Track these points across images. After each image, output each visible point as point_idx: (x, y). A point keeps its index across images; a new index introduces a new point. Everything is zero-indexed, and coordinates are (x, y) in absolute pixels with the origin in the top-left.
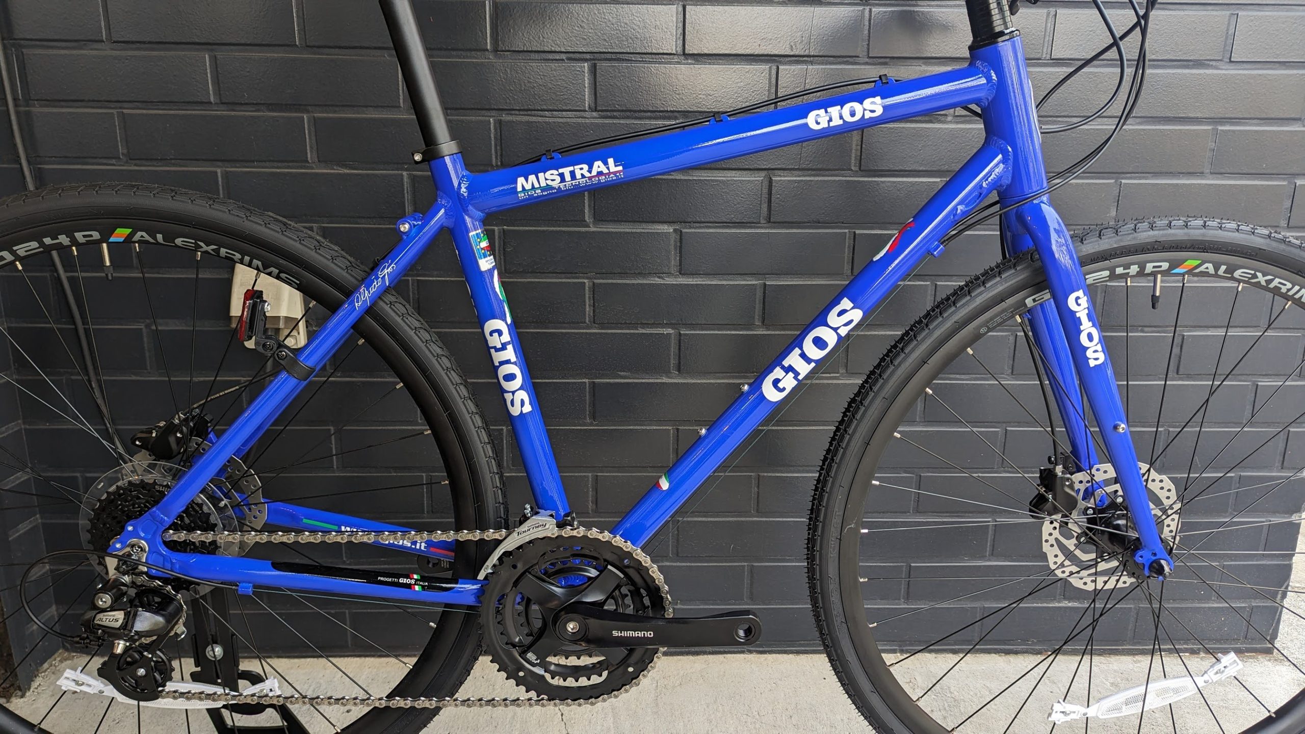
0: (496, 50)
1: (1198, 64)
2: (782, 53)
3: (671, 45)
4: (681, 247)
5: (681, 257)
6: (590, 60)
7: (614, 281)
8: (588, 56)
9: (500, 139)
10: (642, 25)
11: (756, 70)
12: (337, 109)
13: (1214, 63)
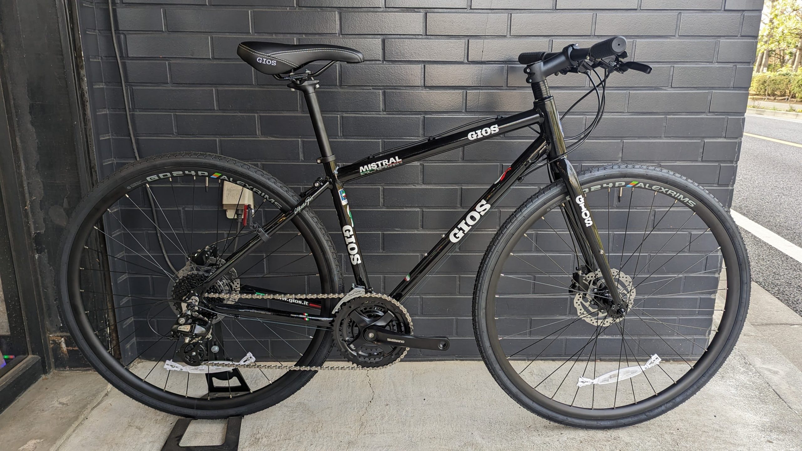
0: (341, 85)
1: (657, 88)
2: (469, 85)
3: (419, 82)
4: (423, 172)
5: (423, 176)
6: (383, 89)
7: (393, 187)
8: (382, 88)
9: (343, 125)
10: (405, 74)
11: (457, 93)
12: (270, 112)
13: (664, 88)
